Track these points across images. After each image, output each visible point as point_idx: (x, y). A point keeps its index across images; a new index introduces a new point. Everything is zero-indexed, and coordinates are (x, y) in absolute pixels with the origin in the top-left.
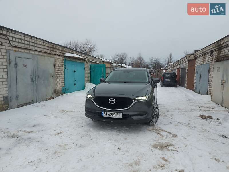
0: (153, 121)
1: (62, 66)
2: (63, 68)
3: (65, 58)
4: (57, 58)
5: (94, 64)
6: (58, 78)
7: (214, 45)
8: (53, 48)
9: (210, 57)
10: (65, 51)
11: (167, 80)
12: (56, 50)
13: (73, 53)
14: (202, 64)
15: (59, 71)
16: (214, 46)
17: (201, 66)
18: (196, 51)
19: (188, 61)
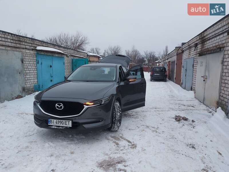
0: (114, 127)
1: (33, 61)
2: (35, 63)
3: (36, 52)
4: (25, 52)
5: (77, 58)
6: (28, 74)
7: (198, 37)
8: (20, 41)
9: (194, 51)
10: (36, 44)
11: (155, 74)
12: (24, 43)
13: (47, 47)
14: (188, 58)
15: (29, 67)
16: (198, 39)
17: (187, 60)
18: (183, 44)
19: (177, 55)
